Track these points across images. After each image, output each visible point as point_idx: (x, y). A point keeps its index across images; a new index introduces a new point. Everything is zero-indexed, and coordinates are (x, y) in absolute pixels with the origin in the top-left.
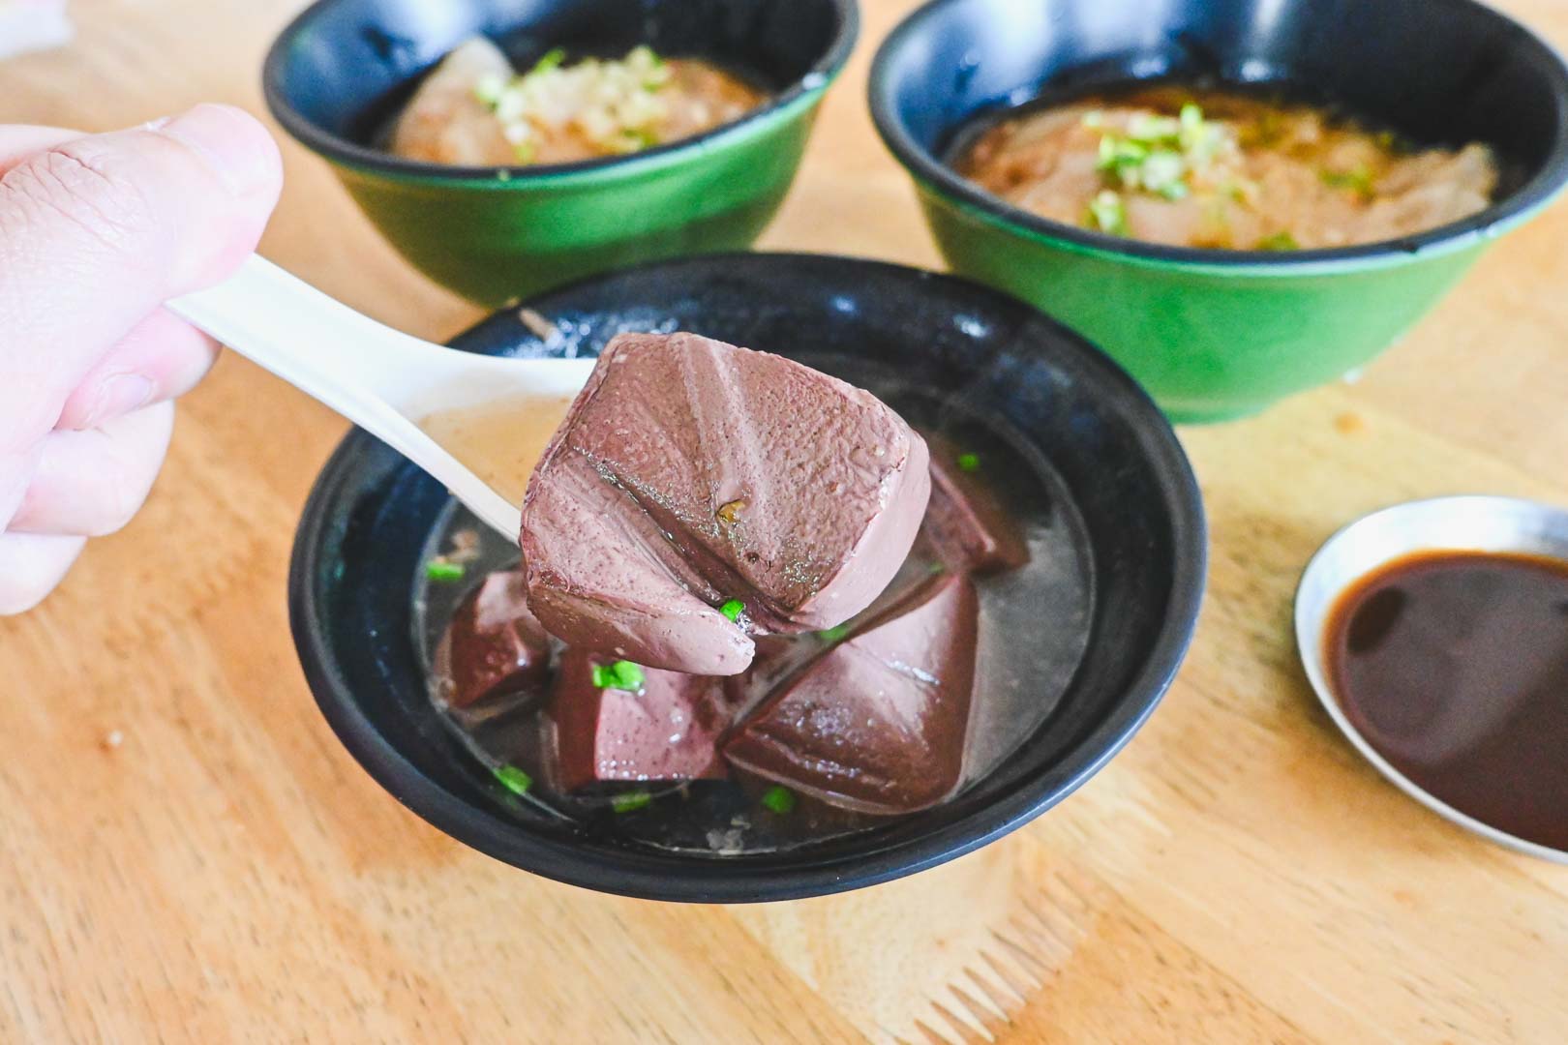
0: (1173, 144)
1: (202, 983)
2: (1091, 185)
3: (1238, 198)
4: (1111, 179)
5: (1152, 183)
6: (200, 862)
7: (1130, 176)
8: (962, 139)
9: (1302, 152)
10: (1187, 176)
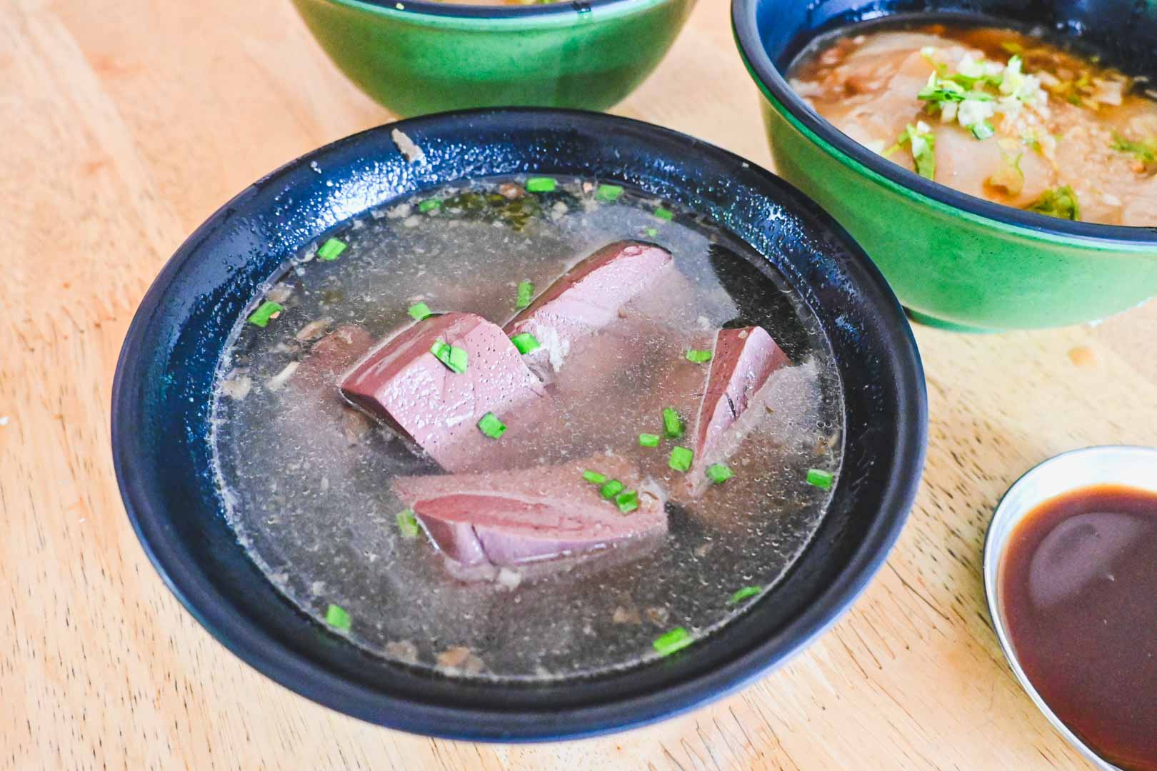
0: (992, 87)
1: (16, 649)
2: (913, 111)
3: (1037, 147)
4: (930, 111)
5: (964, 120)
6: (42, 542)
7: (948, 110)
8: (814, 45)
9: (1104, 112)
10: (996, 120)
